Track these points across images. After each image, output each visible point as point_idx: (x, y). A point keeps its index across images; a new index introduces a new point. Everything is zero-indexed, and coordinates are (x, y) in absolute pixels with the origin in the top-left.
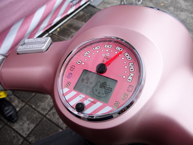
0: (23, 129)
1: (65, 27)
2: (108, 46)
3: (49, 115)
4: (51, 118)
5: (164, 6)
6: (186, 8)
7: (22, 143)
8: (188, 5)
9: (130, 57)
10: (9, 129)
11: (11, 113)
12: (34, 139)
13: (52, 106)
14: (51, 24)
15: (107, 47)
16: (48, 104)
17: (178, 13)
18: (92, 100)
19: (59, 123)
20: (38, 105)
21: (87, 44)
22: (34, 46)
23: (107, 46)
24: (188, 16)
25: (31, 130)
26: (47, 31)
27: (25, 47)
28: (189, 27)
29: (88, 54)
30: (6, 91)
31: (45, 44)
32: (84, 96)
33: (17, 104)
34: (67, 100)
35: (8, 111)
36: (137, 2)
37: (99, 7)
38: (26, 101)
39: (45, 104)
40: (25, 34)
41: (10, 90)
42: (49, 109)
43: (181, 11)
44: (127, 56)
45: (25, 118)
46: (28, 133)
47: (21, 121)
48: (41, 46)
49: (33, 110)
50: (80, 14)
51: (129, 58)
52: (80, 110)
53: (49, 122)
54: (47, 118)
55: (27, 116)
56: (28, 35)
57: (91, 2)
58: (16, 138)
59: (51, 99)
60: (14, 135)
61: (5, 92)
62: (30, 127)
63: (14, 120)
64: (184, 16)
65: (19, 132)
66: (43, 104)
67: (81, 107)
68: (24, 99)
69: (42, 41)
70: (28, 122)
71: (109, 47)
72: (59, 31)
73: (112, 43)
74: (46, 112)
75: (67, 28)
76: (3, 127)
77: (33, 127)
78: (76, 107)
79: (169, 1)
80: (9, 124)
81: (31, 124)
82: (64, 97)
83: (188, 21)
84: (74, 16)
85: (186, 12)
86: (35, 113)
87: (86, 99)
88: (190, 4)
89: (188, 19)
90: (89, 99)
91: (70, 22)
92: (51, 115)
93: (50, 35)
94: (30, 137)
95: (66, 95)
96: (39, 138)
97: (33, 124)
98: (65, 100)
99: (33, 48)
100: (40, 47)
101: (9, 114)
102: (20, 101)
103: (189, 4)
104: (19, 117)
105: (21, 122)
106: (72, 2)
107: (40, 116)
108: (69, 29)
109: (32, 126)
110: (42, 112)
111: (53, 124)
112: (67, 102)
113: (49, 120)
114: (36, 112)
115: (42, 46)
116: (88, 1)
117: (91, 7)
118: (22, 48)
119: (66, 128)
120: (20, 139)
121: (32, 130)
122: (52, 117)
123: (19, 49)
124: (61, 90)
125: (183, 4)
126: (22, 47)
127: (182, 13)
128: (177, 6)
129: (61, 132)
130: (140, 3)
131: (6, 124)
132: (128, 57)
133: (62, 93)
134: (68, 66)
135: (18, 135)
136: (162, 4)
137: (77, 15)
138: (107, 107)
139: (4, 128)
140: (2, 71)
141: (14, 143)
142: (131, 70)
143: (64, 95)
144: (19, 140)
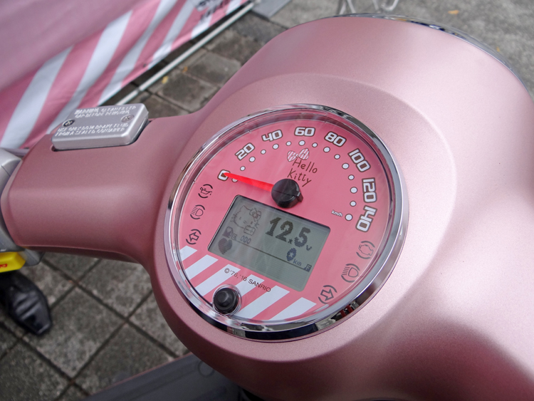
0: (66, 356)
1: (184, 72)
2: (304, 130)
3: (139, 317)
4: (144, 325)
5: (458, 16)
6: (518, 23)
7: (64, 393)
8: (526, 14)
9: (365, 162)
10: (28, 353)
11: (32, 311)
12: (97, 383)
13: (146, 292)
14: (144, 66)
15: (302, 134)
16: (136, 286)
17: (497, 37)
18: (260, 281)
19: (164, 338)
20: (109, 288)
21: (246, 124)
22: (101, 129)
23: (303, 132)
24: (524, 46)
25: (87, 357)
26: (135, 84)
27: (75, 132)
28: (528, 76)
29: (248, 152)
30: (22, 253)
31: (129, 124)
32: (237, 270)
33: (51, 286)
34: (190, 279)
35: (26, 304)
36: (383, 6)
37: (278, 19)
38: (75, 278)
39: (127, 287)
40: (73, 93)
41: (32, 248)
42: (139, 300)
43: (507, 31)
44: (358, 158)
45: (72, 326)
46: (79, 365)
47: (62, 332)
48: (118, 130)
49: (94, 302)
50: (225, 38)
51: (363, 166)
52: (227, 308)
53: (139, 335)
54: (132, 325)
55: (79, 319)
56: (83, 95)
57: (256, 5)
58: (46, 380)
59: (143, 272)
60: (41, 370)
61: (20, 255)
62: (86, 348)
63: (41, 331)
64: (514, 44)
65: (55, 363)
66: (121, 285)
67: (229, 299)
68: (69, 273)
69: (121, 115)
70: (80, 336)
71: (306, 134)
72: (167, 84)
73: (313, 121)
74: (131, 309)
75: (190, 76)
76: (11, 348)
77: (94, 351)
78: (214, 301)
79: (474, 3)
80: (26, 339)
81: (88, 340)
82: (181, 271)
83: (524, 60)
84: (210, 42)
85: (520, 33)
86: (100, 312)
87: (244, 278)
88: (531, 11)
89: (525, 54)
90: (252, 277)
91: (197, 60)
92: (143, 317)
93: (142, 96)
94: (85, 376)
95: (187, 267)
96: (110, 381)
97: (94, 340)
98: (185, 279)
99: (96, 134)
100: (116, 133)
101: (28, 314)
102: (59, 278)
103: (527, 12)
104: (54, 322)
105: (61, 335)
106: (202, 4)
107: (114, 318)
108: (195, 78)
109: (92, 347)
110: (119, 308)
111: (148, 342)
112: (191, 284)
113: (138, 329)
114: (101, 307)
115: (123, 129)
116: (249, 2)
117: (256, 20)
118: (68, 133)
119: (185, 353)
120: (58, 383)
121: (92, 358)
122: (146, 321)
123: (58, 137)
124: (175, 252)
125: (512, 12)
126: (67, 131)
127: (508, 36)
128: (496, 18)
129: (172, 364)
130: (391, 8)
131: (20, 340)
132: (361, 162)
133: (176, 259)
134: (193, 186)
135: (52, 372)
136: (454, 12)
137: (218, 41)
138: (302, 300)
139: (13, 351)
140: (11, 195)
141: (41, 393)
142: (369, 197)
143: (181, 266)
144: (55, 384)
